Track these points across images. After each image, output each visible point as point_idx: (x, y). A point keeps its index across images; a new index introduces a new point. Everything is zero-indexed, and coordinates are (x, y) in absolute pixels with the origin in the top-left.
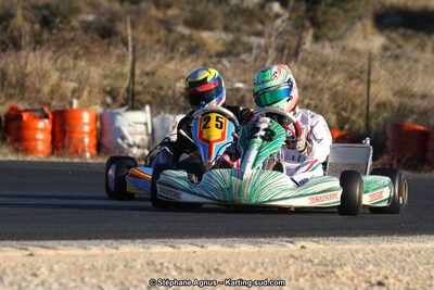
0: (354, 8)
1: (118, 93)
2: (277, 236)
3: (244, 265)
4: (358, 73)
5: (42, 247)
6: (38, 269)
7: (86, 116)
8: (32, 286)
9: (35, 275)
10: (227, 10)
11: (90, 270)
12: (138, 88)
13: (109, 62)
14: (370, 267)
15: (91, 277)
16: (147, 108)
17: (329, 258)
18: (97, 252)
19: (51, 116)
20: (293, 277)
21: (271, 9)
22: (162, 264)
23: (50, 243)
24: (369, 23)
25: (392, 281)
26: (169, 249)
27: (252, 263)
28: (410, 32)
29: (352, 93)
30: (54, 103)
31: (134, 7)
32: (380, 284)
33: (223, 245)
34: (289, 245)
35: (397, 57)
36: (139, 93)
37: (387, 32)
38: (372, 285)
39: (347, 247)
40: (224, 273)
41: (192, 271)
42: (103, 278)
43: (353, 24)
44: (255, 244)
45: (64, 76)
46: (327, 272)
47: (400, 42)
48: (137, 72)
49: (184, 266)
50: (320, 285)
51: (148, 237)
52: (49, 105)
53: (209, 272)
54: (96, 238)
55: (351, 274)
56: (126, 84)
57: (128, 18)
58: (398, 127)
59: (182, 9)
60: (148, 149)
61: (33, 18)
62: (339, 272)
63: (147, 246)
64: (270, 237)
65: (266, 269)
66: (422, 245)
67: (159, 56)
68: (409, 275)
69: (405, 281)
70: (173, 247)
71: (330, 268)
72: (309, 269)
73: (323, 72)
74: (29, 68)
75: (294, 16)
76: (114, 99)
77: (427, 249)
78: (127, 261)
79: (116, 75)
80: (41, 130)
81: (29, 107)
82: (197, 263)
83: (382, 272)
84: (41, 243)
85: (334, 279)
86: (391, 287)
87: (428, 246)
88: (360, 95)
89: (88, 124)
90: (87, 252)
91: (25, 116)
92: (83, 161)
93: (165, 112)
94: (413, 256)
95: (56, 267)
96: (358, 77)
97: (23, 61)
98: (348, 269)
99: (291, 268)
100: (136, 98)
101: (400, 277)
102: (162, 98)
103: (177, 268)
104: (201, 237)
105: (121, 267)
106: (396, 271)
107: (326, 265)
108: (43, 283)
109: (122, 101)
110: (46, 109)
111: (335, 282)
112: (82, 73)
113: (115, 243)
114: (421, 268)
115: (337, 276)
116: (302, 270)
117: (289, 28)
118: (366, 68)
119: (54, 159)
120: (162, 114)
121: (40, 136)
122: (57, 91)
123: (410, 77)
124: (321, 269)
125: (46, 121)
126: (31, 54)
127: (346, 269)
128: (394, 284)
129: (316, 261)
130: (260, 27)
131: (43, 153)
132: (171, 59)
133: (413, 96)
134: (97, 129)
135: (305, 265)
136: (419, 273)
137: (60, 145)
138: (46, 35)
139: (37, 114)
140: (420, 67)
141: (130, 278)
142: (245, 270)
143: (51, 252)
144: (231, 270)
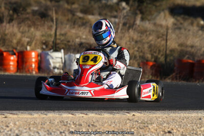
0: (161, 5)
1: (49, 43)
2: (122, 110)
3: (106, 123)
4: (161, 35)
5: (11, 114)
6: (9, 124)
7: (33, 54)
8: (6, 131)
9: (8, 127)
10: (100, 5)
11: (33, 124)
12: (58, 41)
13: (44, 29)
14: (165, 125)
15: (34, 128)
16: (62, 51)
17: (146, 120)
18: (37, 116)
19: (17, 54)
20: (129, 128)
21: (121, 5)
22: (67, 122)
23: (15, 112)
24: (167, 12)
25: (175, 131)
26: (70, 115)
27: (109, 122)
28: (186, 17)
29: (159, 45)
30: (18, 48)
31: (57, 4)
32: (169, 132)
33: (96, 114)
34: (127, 114)
35: (180, 28)
36: (58, 44)
37: (176, 17)
38: (166, 133)
39: (154, 115)
40: (96, 126)
41: (81, 125)
42: (39, 128)
43: (160, 13)
44: (111, 113)
45: (23, 35)
46: (144, 126)
47: (182, 22)
48: (58, 33)
49: (77, 123)
50: (141, 132)
51: (61, 110)
52: (16, 49)
53: (89, 126)
54: (37, 110)
55: (155, 128)
56: (52, 39)
57: (54, 9)
58: (180, 61)
59: (79, 5)
60: (63, 70)
61: (9, 8)
62: (150, 127)
63: (60, 114)
64: (118, 110)
65: (116, 125)
66: (190, 115)
67: (68, 26)
68: (183, 128)
69: (181, 131)
70: (73, 114)
71: (146, 125)
72: (136, 125)
73: (145, 34)
74: (7, 32)
75: (132, 9)
76: (47, 46)
77: (192, 117)
78: (51, 121)
79: (48, 35)
80: (12, 60)
81: (6, 50)
82: (84, 122)
83: (171, 127)
84: (11, 112)
85: (148, 130)
86: (174, 134)
87: (193, 115)
88: (163, 45)
89: (35, 58)
90: (32, 116)
91: (5, 54)
92: (32, 75)
93: (71, 53)
94: (185, 120)
95: (17, 123)
96: (161, 37)
97: (4, 28)
98: (155, 125)
99: (128, 125)
100: (57, 46)
101: (179, 129)
102: (69, 46)
103: (74, 124)
104: (86, 110)
105: (48, 123)
106: (177, 127)
107: (144, 124)
108: (11, 130)
109: (50, 47)
110: (15, 51)
111: (148, 131)
112: (32, 34)
113: (45, 112)
114: (189, 125)
115: (149, 129)
116: (133, 125)
117: (130, 14)
118: (165, 33)
119: (18, 74)
120: (69, 53)
121: (12, 63)
122: (20, 42)
123: (186, 37)
124: (142, 125)
125: (15, 56)
126: (8, 25)
127: (153, 125)
128: (176, 133)
129: (140, 121)
130: (115, 13)
131: (13, 71)
132: (74, 28)
133: (187, 46)
134: (39, 60)
135: (134, 123)
136: (188, 127)
137: (21, 67)
138: (15, 16)
139: (11, 53)
140: (191, 33)
141: (52, 128)
142: (106, 125)
143: (15, 116)
144: (99, 125)
